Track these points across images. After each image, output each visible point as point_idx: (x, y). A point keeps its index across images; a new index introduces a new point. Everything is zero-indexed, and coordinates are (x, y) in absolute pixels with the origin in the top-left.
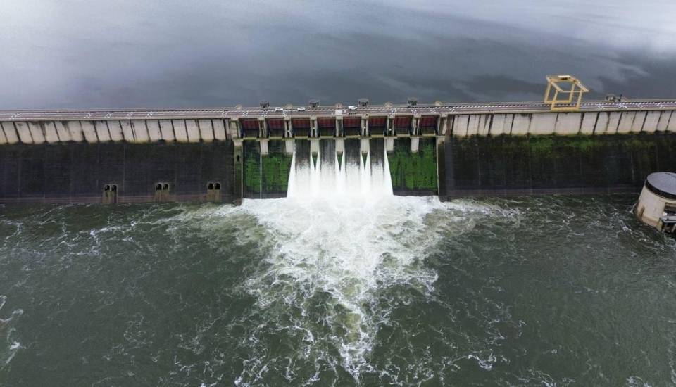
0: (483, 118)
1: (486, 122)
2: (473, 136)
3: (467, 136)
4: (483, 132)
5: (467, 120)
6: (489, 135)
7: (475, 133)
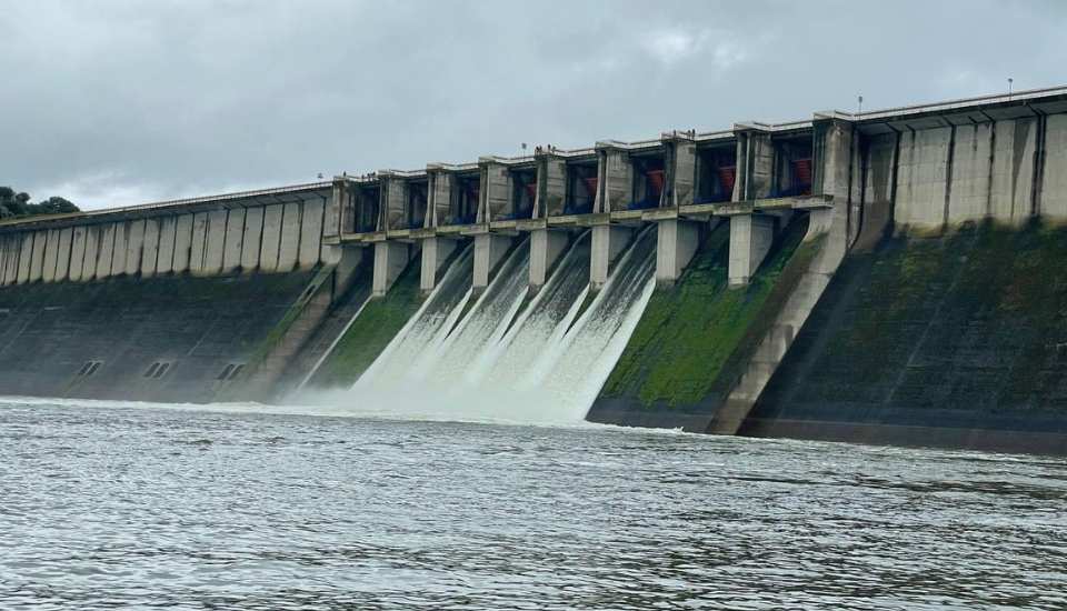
0: (1006, 133)
1: (1017, 160)
2: (968, 229)
3: (945, 227)
4: (1011, 208)
5: (943, 151)
6: (1035, 220)
7: (978, 213)
